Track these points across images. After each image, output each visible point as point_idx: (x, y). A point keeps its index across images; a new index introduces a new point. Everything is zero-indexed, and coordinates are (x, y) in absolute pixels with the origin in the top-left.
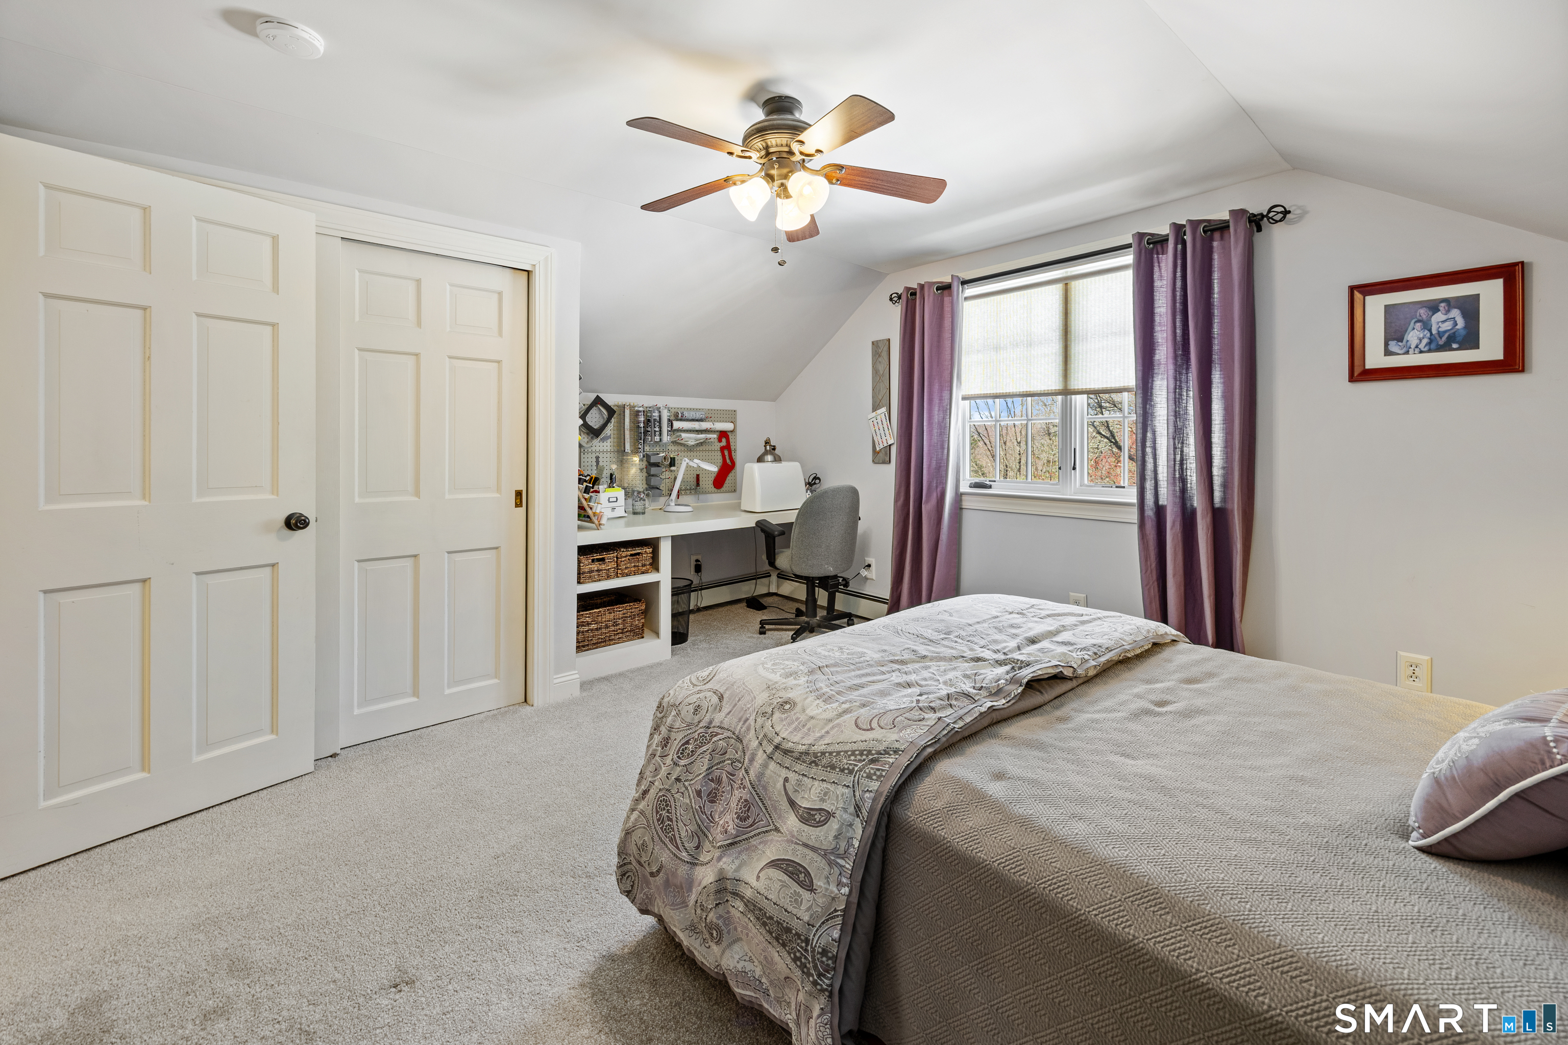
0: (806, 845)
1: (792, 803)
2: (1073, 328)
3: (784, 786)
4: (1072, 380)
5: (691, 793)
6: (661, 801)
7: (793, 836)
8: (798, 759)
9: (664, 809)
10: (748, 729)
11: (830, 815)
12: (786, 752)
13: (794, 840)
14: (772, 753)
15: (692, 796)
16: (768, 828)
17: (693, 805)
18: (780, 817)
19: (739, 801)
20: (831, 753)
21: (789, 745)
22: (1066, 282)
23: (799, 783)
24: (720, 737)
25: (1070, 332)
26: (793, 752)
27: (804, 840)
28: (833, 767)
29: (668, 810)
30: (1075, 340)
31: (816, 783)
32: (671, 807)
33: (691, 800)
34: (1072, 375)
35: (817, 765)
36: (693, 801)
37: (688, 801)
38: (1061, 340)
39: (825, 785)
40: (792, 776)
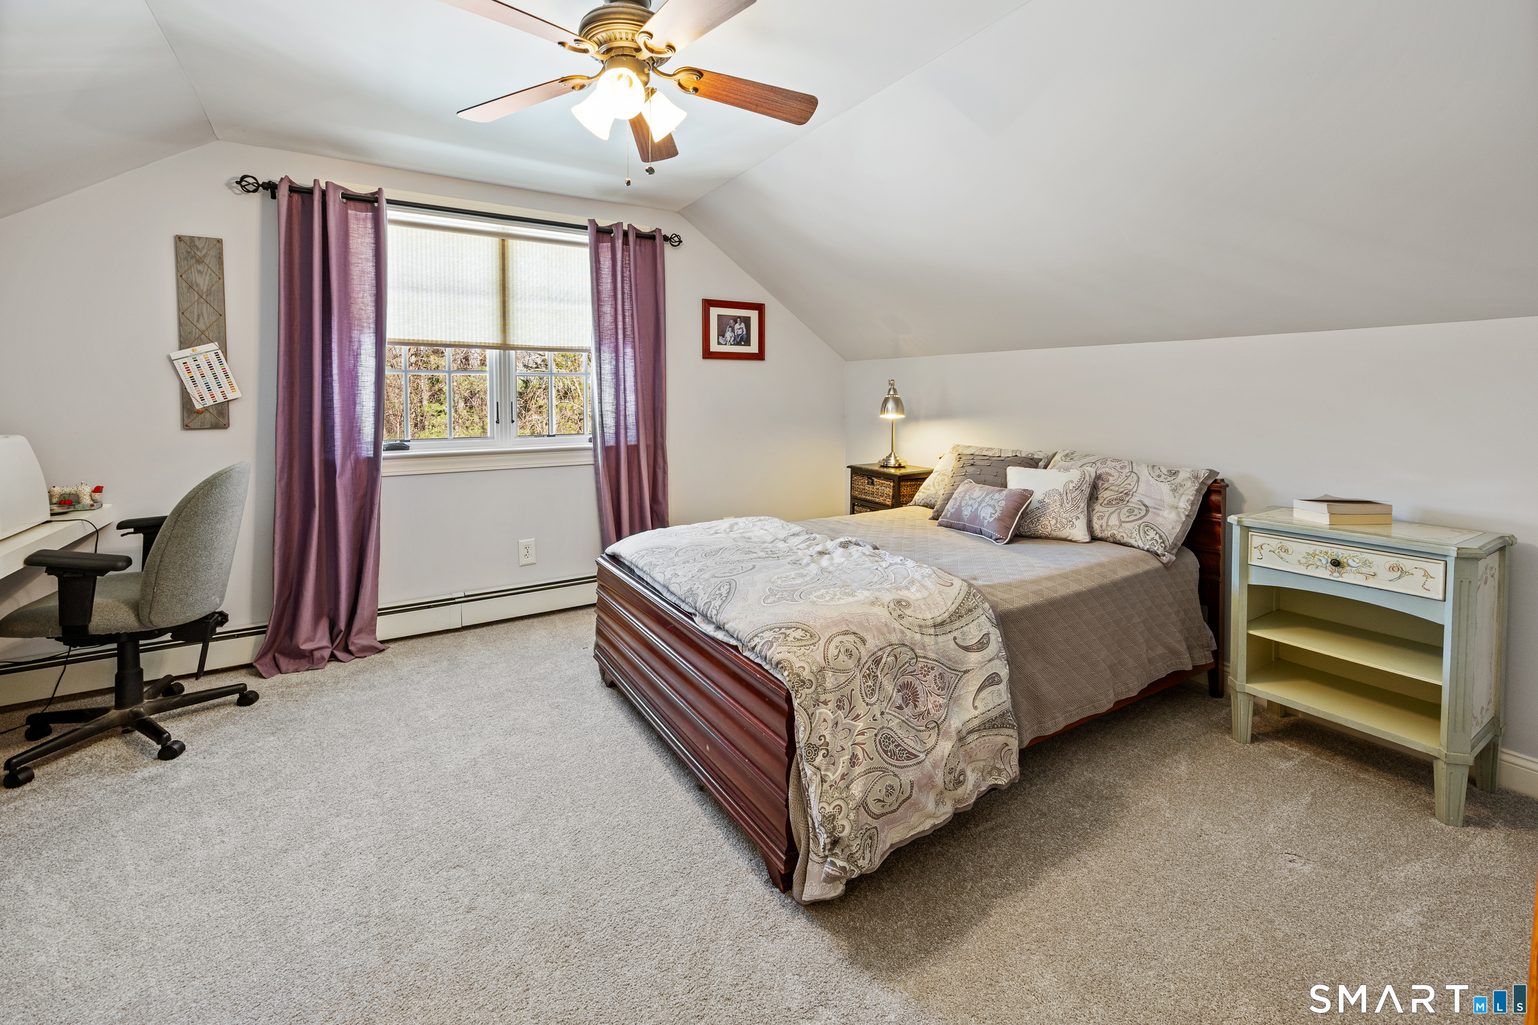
0: (990, 661)
1: (967, 649)
2: (511, 285)
3: (956, 643)
4: (511, 336)
5: (894, 714)
6: (883, 741)
7: (982, 662)
8: (952, 622)
9: (890, 744)
10: (903, 632)
11: (988, 634)
12: (942, 624)
13: (982, 665)
14: (935, 632)
15: (896, 715)
16: (959, 677)
17: (903, 718)
18: (963, 663)
19: (935, 680)
20: (960, 605)
21: (939, 620)
22: (504, 238)
23: (963, 634)
24: (885, 656)
25: (508, 289)
26: (945, 621)
27: (988, 658)
28: (970, 610)
29: (892, 741)
30: (513, 297)
31: (971, 625)
32: (892, 737)
33: (898, 718)
34: (511, 331)
35: (962, 617)
36: (900, 716)
37: (898, 720)
38: (498, 294)
39: (975, 622)
40: (955, 634)
